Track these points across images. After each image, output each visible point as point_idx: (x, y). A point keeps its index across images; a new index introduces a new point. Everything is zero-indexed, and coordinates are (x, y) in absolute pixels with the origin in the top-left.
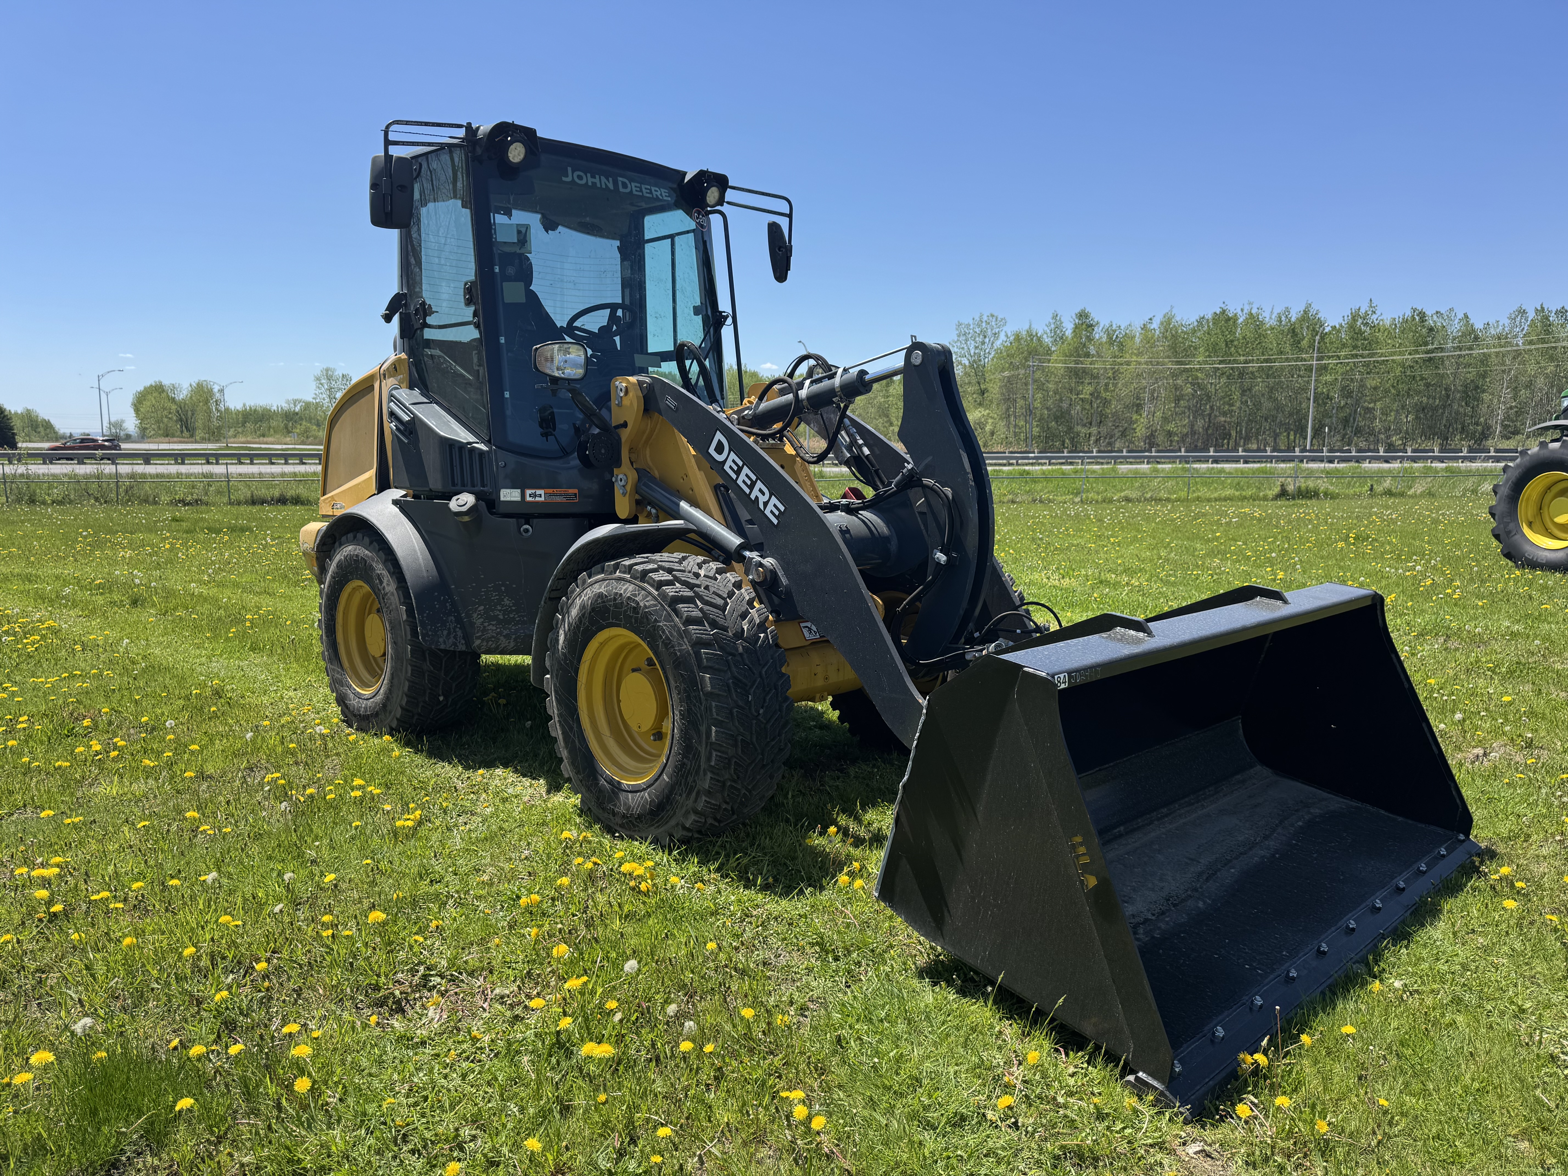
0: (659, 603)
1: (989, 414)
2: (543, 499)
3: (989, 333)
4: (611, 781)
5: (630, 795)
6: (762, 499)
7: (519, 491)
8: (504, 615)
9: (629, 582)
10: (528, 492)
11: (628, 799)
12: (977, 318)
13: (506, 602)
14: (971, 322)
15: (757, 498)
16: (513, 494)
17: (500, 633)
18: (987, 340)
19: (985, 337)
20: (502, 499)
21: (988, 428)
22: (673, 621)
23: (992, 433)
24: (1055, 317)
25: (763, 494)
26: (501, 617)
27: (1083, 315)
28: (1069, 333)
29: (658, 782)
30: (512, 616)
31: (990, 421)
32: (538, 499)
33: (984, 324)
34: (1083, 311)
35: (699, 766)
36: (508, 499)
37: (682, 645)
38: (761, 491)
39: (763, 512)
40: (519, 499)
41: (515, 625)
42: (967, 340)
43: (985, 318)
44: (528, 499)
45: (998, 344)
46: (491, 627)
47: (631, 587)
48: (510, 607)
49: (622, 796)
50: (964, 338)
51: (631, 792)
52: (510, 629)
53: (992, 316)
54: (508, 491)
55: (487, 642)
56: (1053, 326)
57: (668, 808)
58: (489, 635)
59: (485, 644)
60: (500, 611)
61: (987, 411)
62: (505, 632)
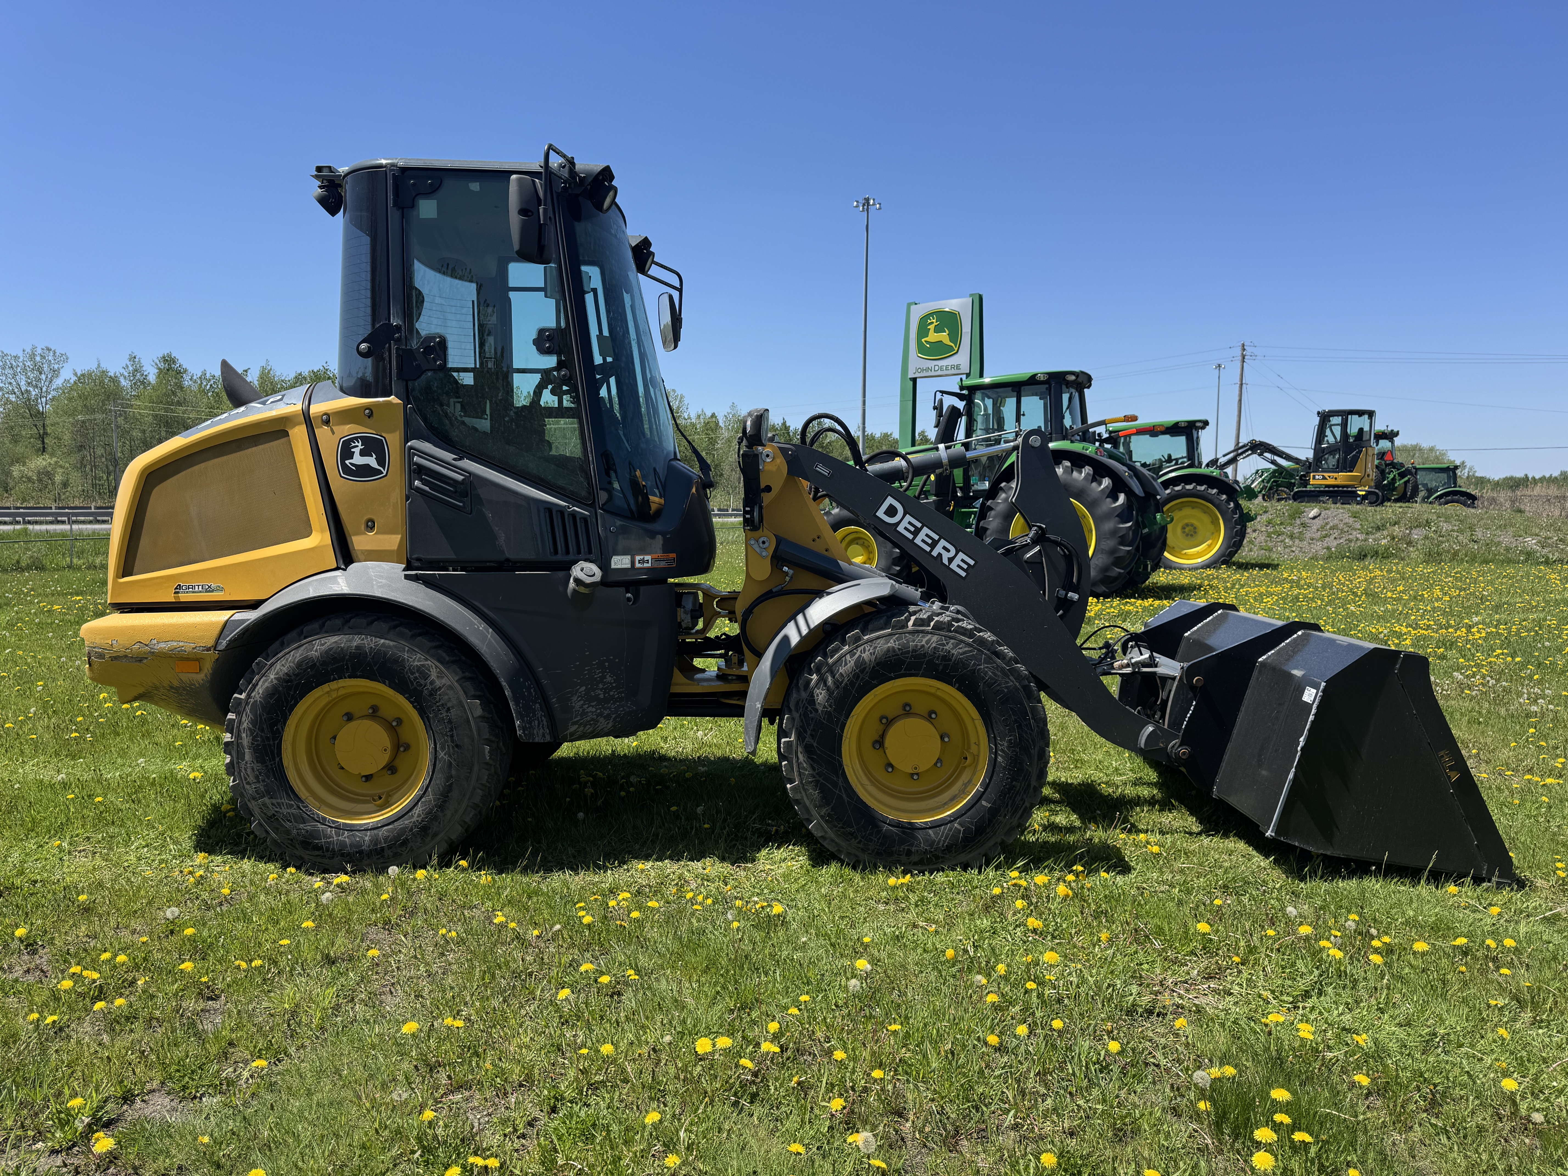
0: (975, 648)
1: (56, 462)
2: (649, 565)
3: (46, 368)
4: (899, 825)
5: (930, 831)
6: (946, 556)
7: (629, 557)
8: (604, 694)
9: (931, 633)
10: (638, 558)
11: (930, 835)
12: (28, 350)
13: (609, 679)
14: (20, 354)
15: (940, 555)
16: (624, 561)
17: (601, 715)
18: (43, 377)
19: (41, 373)
20: (613, 566)
21: (58, 478)
22: (995, 663)
23: (65, 485)
24: (133, 358)
25: (948, 551)
26: (602, 696)
27: (169, 361)
28: (152, 378)
29: (974, 809)
30: (612, 693)
31: (60, 470)
32: (646, 565)
33: (38, 359)
34: (169, 355)
35: (1029, 785)
36: (619, 567)
37: (1007, 683)
38: (945, 548)
39: (948, 567)
40: (629, 566)
41: (614, 703)
42: (14, 375)
43: (39, 351)
44: (638, 565)
45: (58, 382)
46: (590, 709)
47: (935, 638)
48: (611, 684)
49: (920, 835)
50: (11, 371)
51: (930, 828)
52: (610, 708)
53: (49, 350)
54: (619, 557)
55: (585, 727)
56: (131, 368)
57: (988, 830)
58: (588, 718)
59: (582, 728)
60: (601, 690)
61: (55, 459)
62: (606, 712)
